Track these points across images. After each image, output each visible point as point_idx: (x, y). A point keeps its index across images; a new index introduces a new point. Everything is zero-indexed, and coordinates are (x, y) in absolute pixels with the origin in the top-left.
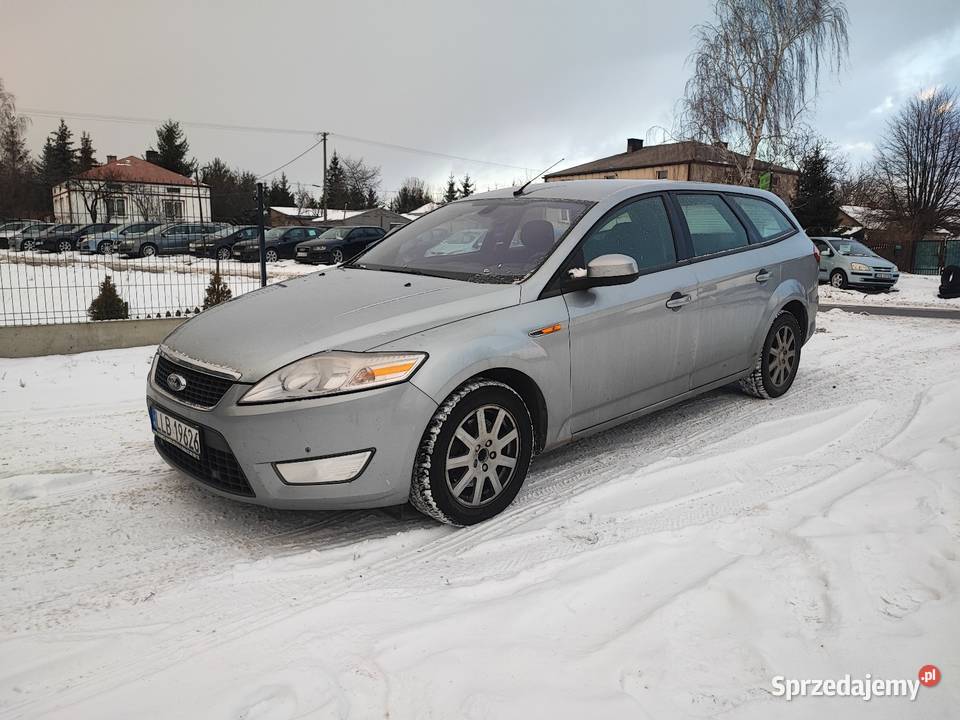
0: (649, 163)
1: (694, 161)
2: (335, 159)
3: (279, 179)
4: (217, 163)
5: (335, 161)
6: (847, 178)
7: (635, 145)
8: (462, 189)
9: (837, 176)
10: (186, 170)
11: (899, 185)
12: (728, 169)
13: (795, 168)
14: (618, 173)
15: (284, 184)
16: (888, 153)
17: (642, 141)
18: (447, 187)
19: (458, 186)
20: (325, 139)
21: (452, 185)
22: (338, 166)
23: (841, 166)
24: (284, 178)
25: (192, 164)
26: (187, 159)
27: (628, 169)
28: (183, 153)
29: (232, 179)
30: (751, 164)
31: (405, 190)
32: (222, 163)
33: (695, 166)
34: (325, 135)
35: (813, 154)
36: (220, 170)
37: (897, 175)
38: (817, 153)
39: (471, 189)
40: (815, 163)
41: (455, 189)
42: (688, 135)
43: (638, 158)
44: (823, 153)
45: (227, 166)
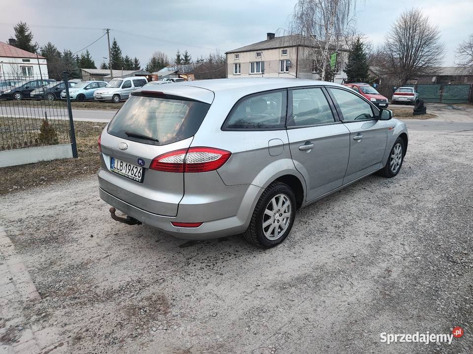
0: (277, 46)
1: (300, 45)
2: (115, 42)
3: (85, 53)
4: (49, 45)
5: (115, 43)
6: (372, 53)
7: (271, 36)
8: (184, 58)
9: (367, 52)
10: (32, 50)
11: (395, 57)
12: (316, 49)
13: (348, 48)
14: (263, 51)
15: (88, 56)
16: (391, 41)
17: (274, 34)
18: (176, 58)
19: (182, 57)
20: (108, 32)
21: (179, 56)
22: (117, 46)
23: (369, 47)
24: (87, 52)
25: (35, 46)
26: (32, 43)
27: (268, 49)
28: (30, 40)
29: (59, 53)
30: (327, 47)
31: (154, 59)
32: (52, 44)
33: (300, 48)
34: (108, 30)
35: (356, 41)
36: (51, 49)
37: (395, 52)
38: (358, 41)
39: (189, 58)
40: (357, 46)
41: (181, 58)
42: (297, 32)
43: (272, 44)
44: (361, 41)
45: (55, 46)
